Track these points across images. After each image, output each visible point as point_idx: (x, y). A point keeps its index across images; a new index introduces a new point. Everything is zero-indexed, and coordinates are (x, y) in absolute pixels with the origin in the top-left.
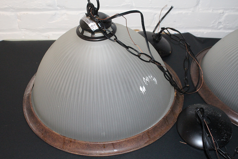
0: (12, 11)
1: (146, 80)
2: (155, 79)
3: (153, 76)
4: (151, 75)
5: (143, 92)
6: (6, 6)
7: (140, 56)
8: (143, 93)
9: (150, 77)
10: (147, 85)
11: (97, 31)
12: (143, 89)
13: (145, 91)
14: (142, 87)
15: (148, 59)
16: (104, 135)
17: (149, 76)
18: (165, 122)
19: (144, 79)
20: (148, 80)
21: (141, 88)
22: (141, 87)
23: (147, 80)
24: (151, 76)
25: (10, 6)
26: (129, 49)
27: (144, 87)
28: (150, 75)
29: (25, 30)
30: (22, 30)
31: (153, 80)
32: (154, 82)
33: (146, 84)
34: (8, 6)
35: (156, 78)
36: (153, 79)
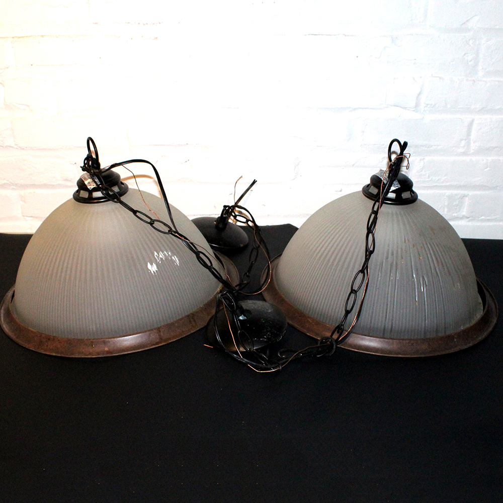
0: (13, 188)
1: (159, 255)
2: (175, 258)
3: (172, 252)
4: (169, 251)
5: (152, 271)
6: (5, 181)
7: (153, 224)
8: (153, 273)
10: (160, 262)
11: (95, 190)
12: (153, 268)
13: (156, 270)
14: (152, 264)
15: (167, 230)
16: (94, 329)
17: (165, 252)
18: (190, 321)
19: (156, 254)
21: (149, 266)
22: (149, 264)
23: (161, 256)
24: (170, 253)
25: (11, 180)
26: (138, 214)
27: (154, 265)
28: (167, 251)
29: (32, 218)
30: (27, 218)
31: (172, 259)
32: (174, 262)
33: (158, 261)
34: (8, 181)
35: (177, 257)
36: (173, 257)
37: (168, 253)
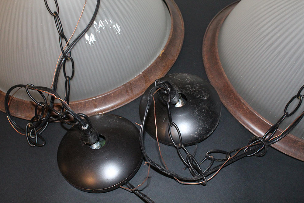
2: (117, 27)
4: (110, 18)
5: (89, 42)
8: (90, 44)
9: (107, 22)
10: (99, 32)
13: (94, 41)
17: (106, 20)
20: (102, 25)
21: (87, 37)
22: (87, 35)
23: (100, 25)
24: (111, 21)
27: (92, 35)
28: (108, 19)
32: (114, 30)
33: (97, 30)
35: (119, 25)
36: (114, 25)
37: (109, 22)
